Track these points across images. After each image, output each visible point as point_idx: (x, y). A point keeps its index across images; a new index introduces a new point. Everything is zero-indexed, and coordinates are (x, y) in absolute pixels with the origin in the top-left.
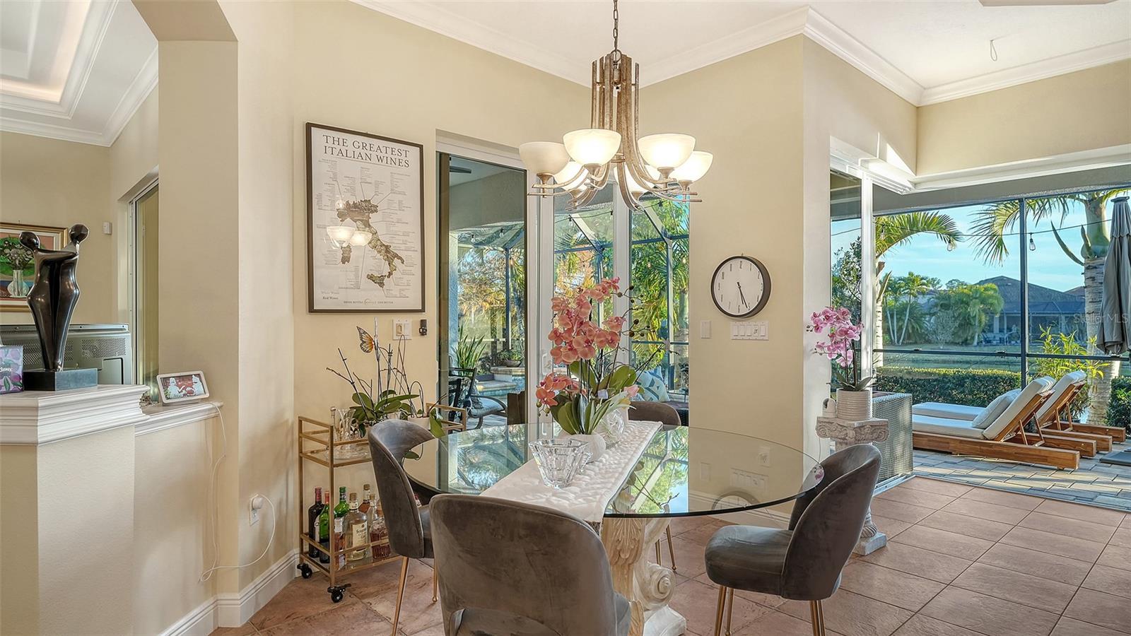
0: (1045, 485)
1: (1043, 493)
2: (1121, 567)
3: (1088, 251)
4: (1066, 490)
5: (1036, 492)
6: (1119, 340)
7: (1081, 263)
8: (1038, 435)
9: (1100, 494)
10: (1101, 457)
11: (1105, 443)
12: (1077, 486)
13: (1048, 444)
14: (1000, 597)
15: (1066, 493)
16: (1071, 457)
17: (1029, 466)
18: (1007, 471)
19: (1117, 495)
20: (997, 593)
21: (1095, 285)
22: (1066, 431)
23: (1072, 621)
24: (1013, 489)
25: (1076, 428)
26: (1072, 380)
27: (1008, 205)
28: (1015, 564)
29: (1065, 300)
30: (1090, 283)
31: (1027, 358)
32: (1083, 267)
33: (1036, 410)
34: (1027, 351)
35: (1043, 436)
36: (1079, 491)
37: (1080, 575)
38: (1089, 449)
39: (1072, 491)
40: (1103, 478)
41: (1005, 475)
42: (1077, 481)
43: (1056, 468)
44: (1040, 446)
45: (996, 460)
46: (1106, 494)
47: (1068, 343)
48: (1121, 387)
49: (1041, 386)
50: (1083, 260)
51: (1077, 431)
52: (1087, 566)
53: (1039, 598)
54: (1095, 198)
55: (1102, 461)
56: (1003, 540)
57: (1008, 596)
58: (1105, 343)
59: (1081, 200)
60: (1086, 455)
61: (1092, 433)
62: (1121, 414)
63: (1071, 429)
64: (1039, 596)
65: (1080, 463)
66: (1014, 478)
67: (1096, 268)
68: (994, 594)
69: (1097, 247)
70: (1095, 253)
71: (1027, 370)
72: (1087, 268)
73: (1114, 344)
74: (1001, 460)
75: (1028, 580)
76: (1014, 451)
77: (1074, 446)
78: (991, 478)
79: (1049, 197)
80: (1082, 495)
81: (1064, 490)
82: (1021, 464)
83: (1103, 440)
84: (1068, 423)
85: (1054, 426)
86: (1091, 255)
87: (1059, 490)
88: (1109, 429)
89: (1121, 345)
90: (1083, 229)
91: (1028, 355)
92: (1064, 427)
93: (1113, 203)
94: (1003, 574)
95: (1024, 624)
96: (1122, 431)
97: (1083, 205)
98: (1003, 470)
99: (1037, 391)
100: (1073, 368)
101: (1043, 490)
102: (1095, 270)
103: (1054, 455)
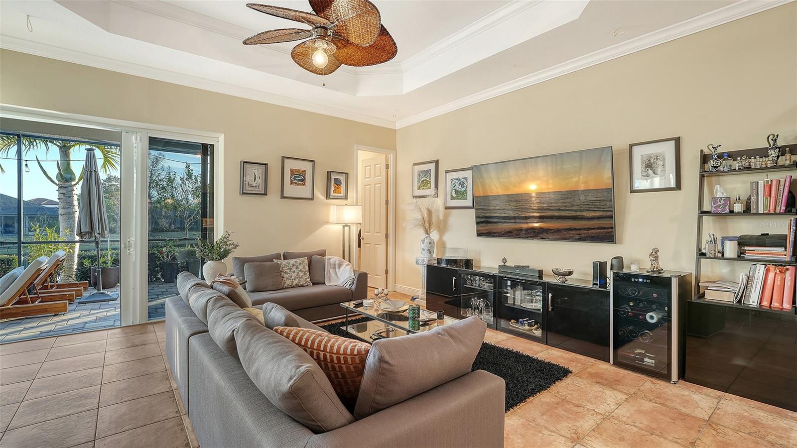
0: (50, 327)
1: (51, 334)
2: (118, 362)
3: (61, 177)
4: (66, 327)
5: (45, 334)
6: (90, 231)
7: (56, 184)
8: (37, 296)
9: (86, 323)
10: (78, 301)
11: (79, 292)
12: (70, 322)
13: (44, 300)
14: (53, 418)
15: (65, 329)
16: (63, 305)
17: (33, 318)
18: (17, 325)
19: (96, 321)
20: (49, 416)
21: (65, 198)
22: (54, 289)
23: (106, 408)
24: (29, 337)
25: (59, 286)
26: (59, 256)
27: (4, 138)
28: (54, 389)
29: (28, 206)
30: (62, 196)
31: (22, 245)
32: (57, 187)
33: (35, 280)
34: (22, 240)
35: (40, 295)
36: (74, 325)
37: (99, 377)
38: (71, 298)
39: (69, 326)
40: (84, 313)
41: (18, 329)
42: (70, 319)
43: (53, 314)
44: (39, 303)
45: (6, 320)
46: (90, 322)
47: (52, 233)
48: (84, 258)
49: (42, 263)
50: (57, 182)
51: (60, 288)
52: (99, 370)
53: (80, 404)
54: (66, 146)
55: (80, 303)
56: (38, 376)
57: (59, 414)
58: (81, 233)
59: (58, 146)
60: (71, 302)
61: (69, 288)
62: (84, 273)
63: (55, 287)
64: (80, 403)
65: (70, 308)
66: (25, 329)
67: (65, 187)
68: (49, 418)
69: (67, 175)
70: (65, 178)
71: (22, 253)
72: (60, 187)
73: (87, 233)
74: (9, 319)
75: (68, 396)
76: (21, 310)
77: (62, 298)
78: (7, 334)
79: (35, 138)
80: (76, 327)
81: (63, 327)
82: (26, 318)
83: (78, 290)
84: (54, 284)
85: (46, 288)
86: (63, 179)
87: (60, 328)
88: (79, 283)
89: (91, 233)
90: (58, 163)
91: (23, 243)
92: (52, 287)
93: (86, 151)
94: (48, 400)
95: (78, 427)
96: (87, 283)
97: (58, 149)
98: (14, 326)
99: (39, 266)
100: (54, 249)
101: (50, 331)
102: (65, 189)
103: (53, 306)
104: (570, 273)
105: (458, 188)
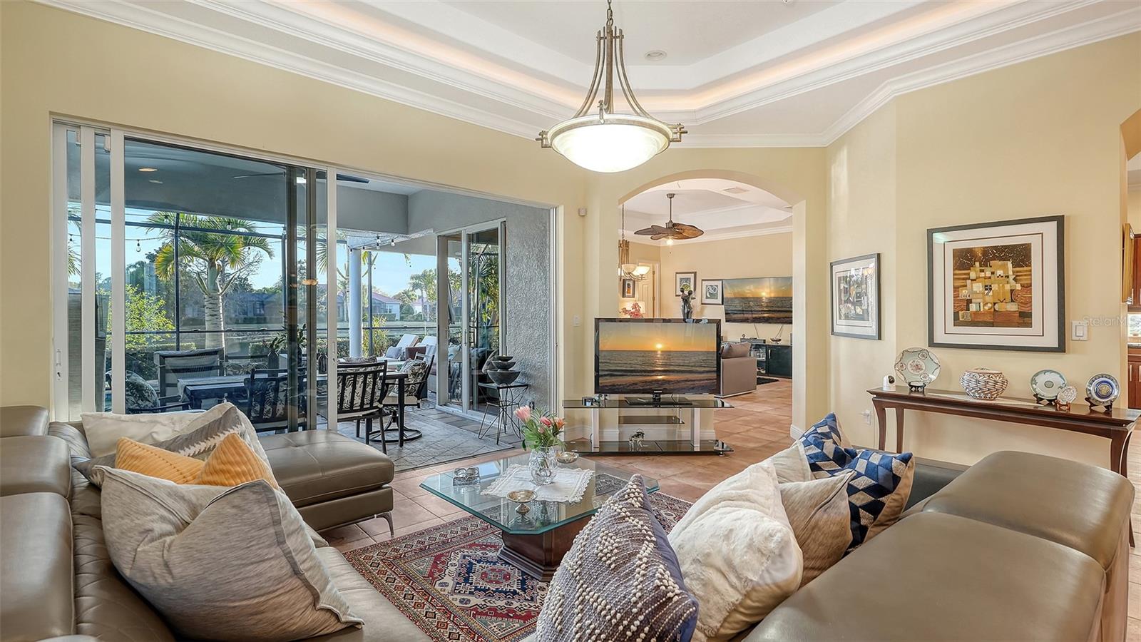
104: (780, 340)
105: (712, 291)
